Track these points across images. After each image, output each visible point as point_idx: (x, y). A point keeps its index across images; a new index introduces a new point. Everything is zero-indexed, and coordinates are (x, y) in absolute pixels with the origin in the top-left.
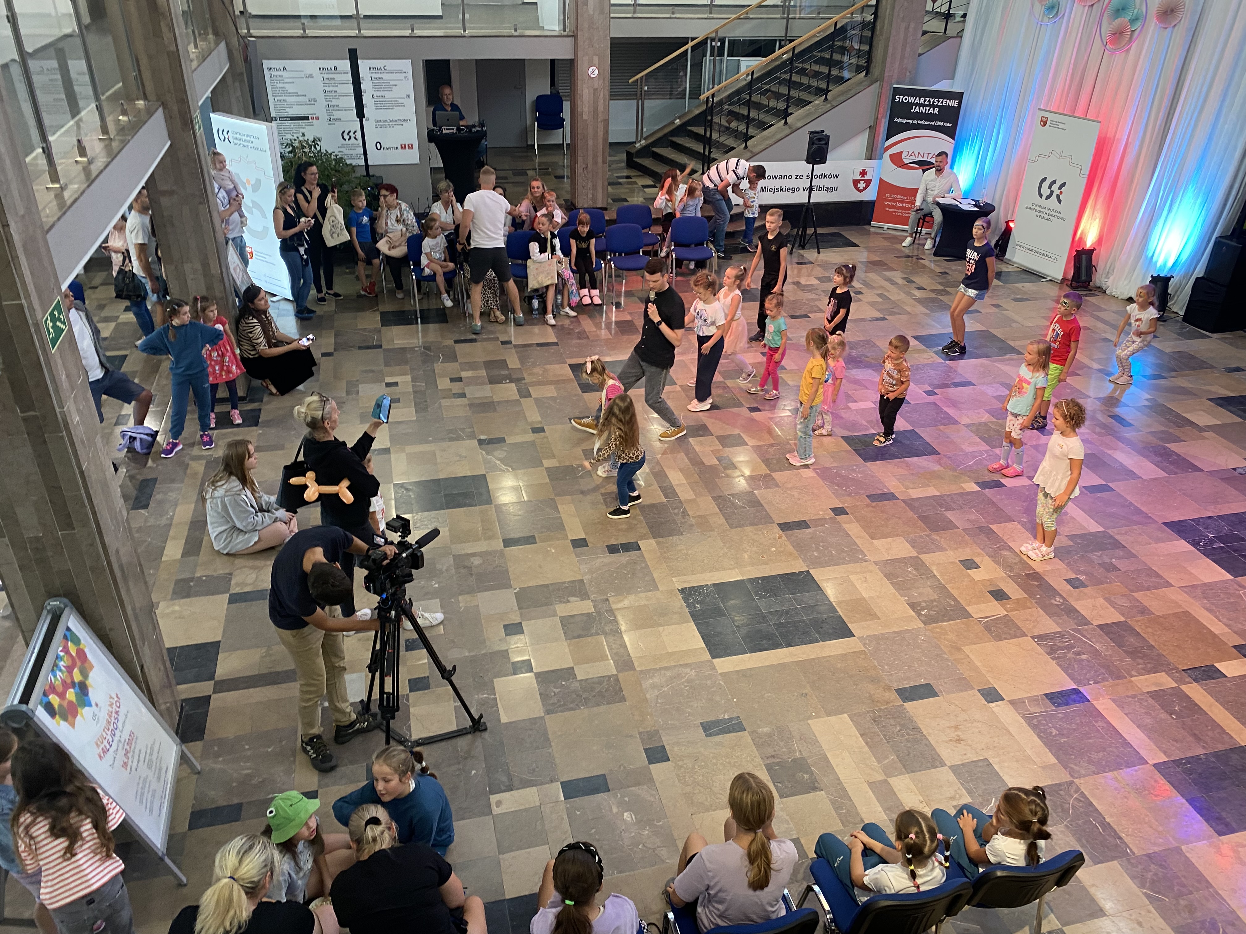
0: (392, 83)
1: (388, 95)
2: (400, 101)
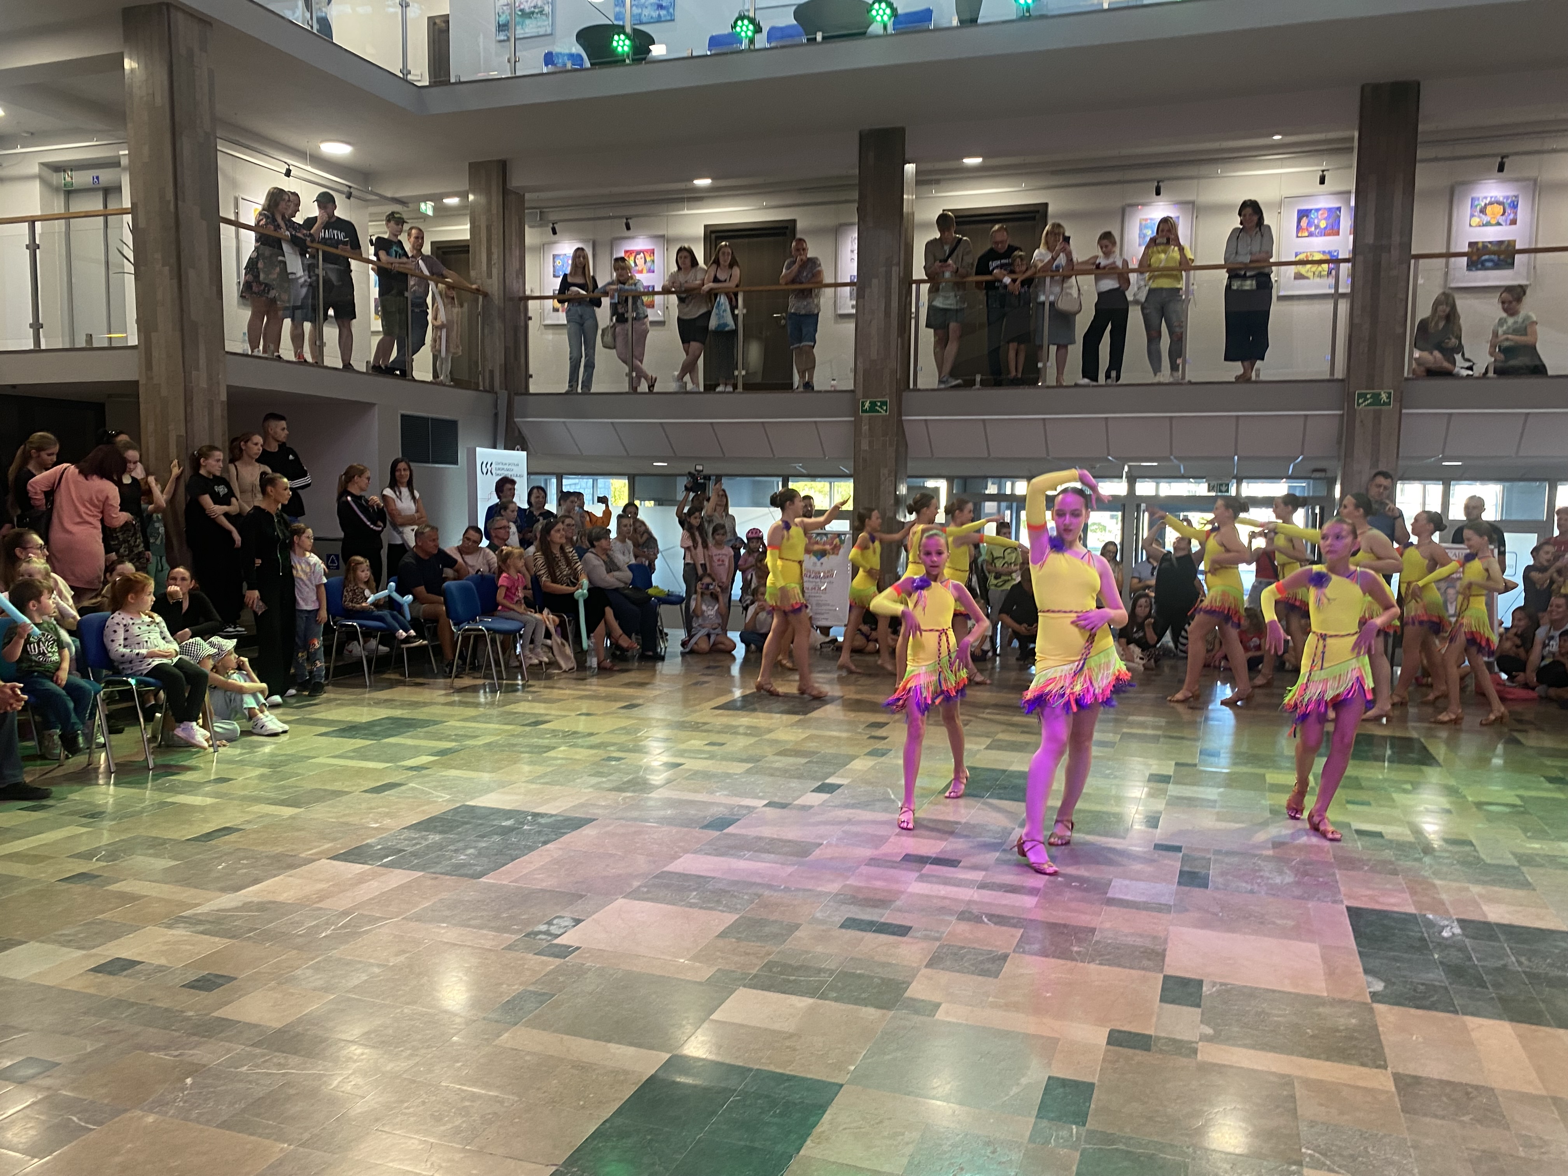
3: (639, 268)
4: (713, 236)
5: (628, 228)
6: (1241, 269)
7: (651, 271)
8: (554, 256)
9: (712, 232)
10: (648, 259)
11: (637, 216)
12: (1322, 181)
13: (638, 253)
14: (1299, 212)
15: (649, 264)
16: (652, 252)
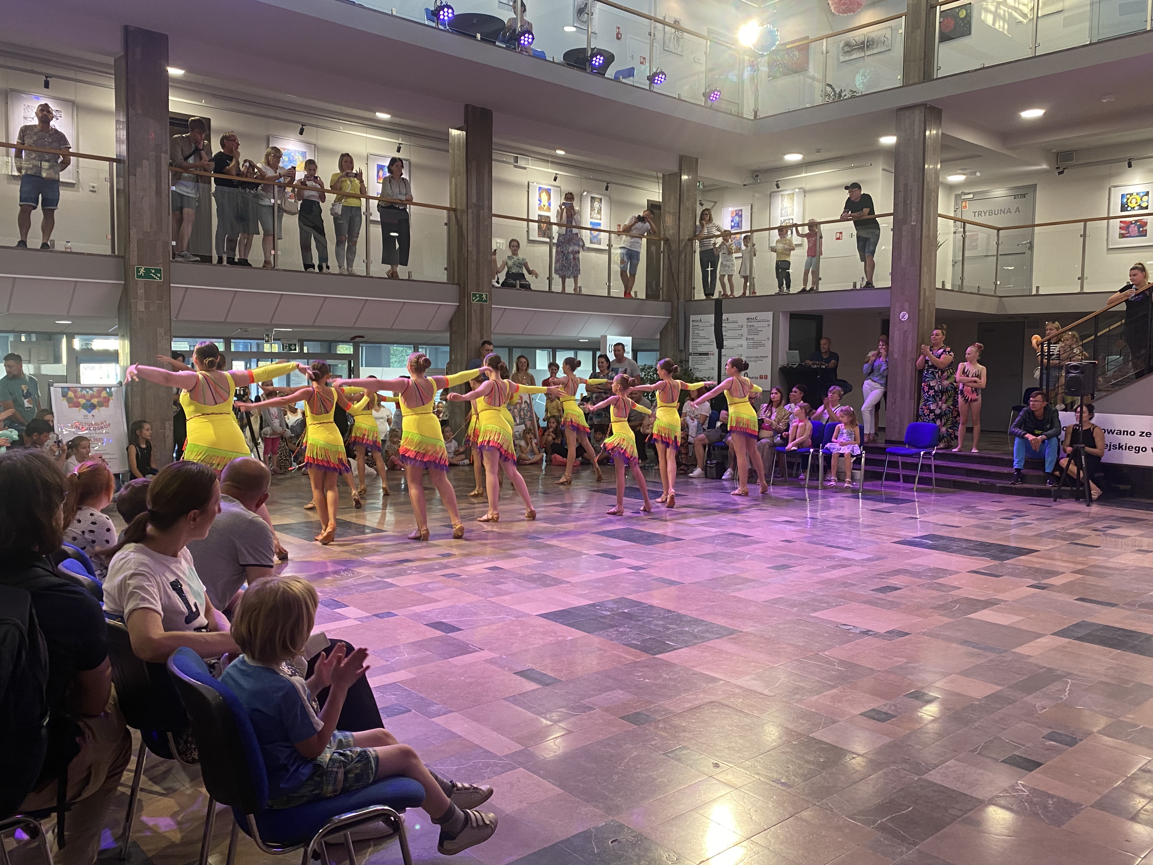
0: (759, 329)
1: (756, 337)
2: (763, 342)
6: (396, 203)
12: (399, 151)
14: (378, 166)
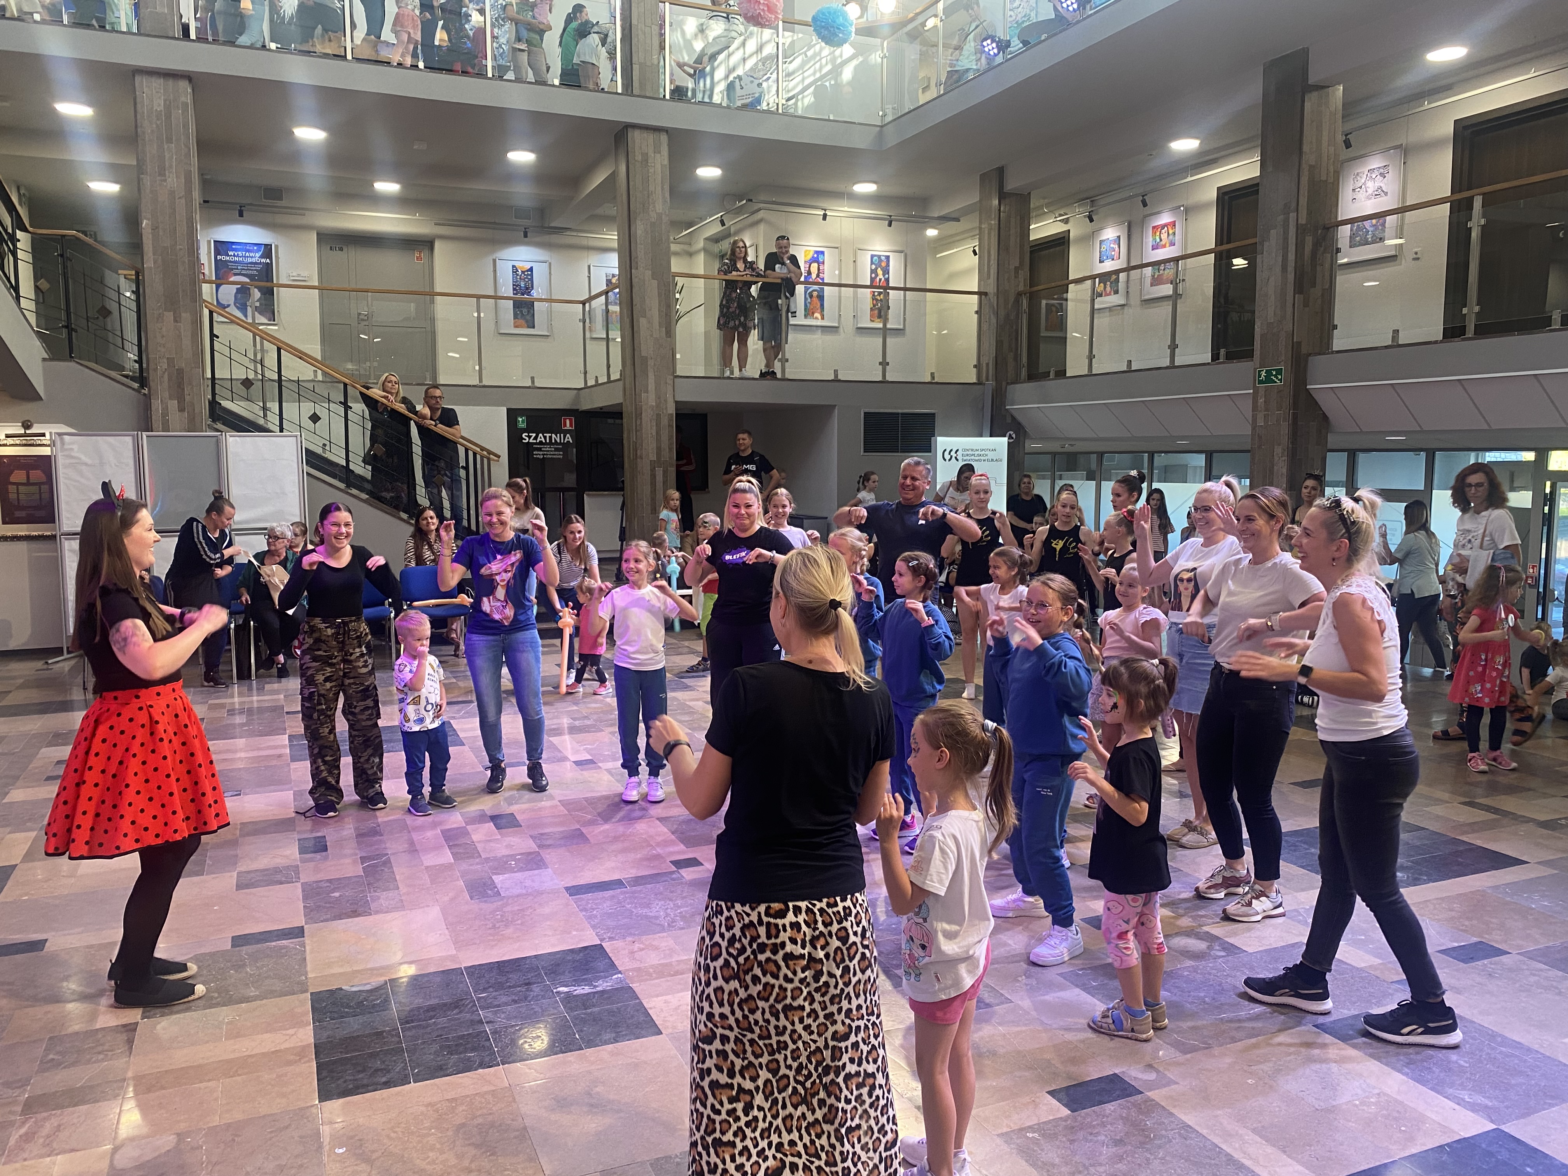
3: (1163, 243)
4: (1226, 197)
5: (1145, 204)
7: (1172, 244)
8: (1101, 242)
9: (1225, 194)
10: (1171, 232)
11: (1152, 191)
13: (1163, 227)
15: (1171, 237)
16: (1173, 224)
